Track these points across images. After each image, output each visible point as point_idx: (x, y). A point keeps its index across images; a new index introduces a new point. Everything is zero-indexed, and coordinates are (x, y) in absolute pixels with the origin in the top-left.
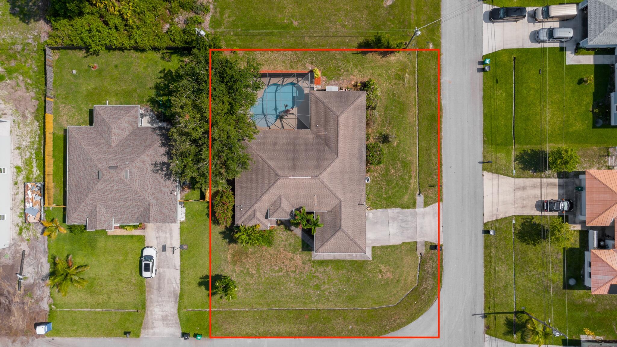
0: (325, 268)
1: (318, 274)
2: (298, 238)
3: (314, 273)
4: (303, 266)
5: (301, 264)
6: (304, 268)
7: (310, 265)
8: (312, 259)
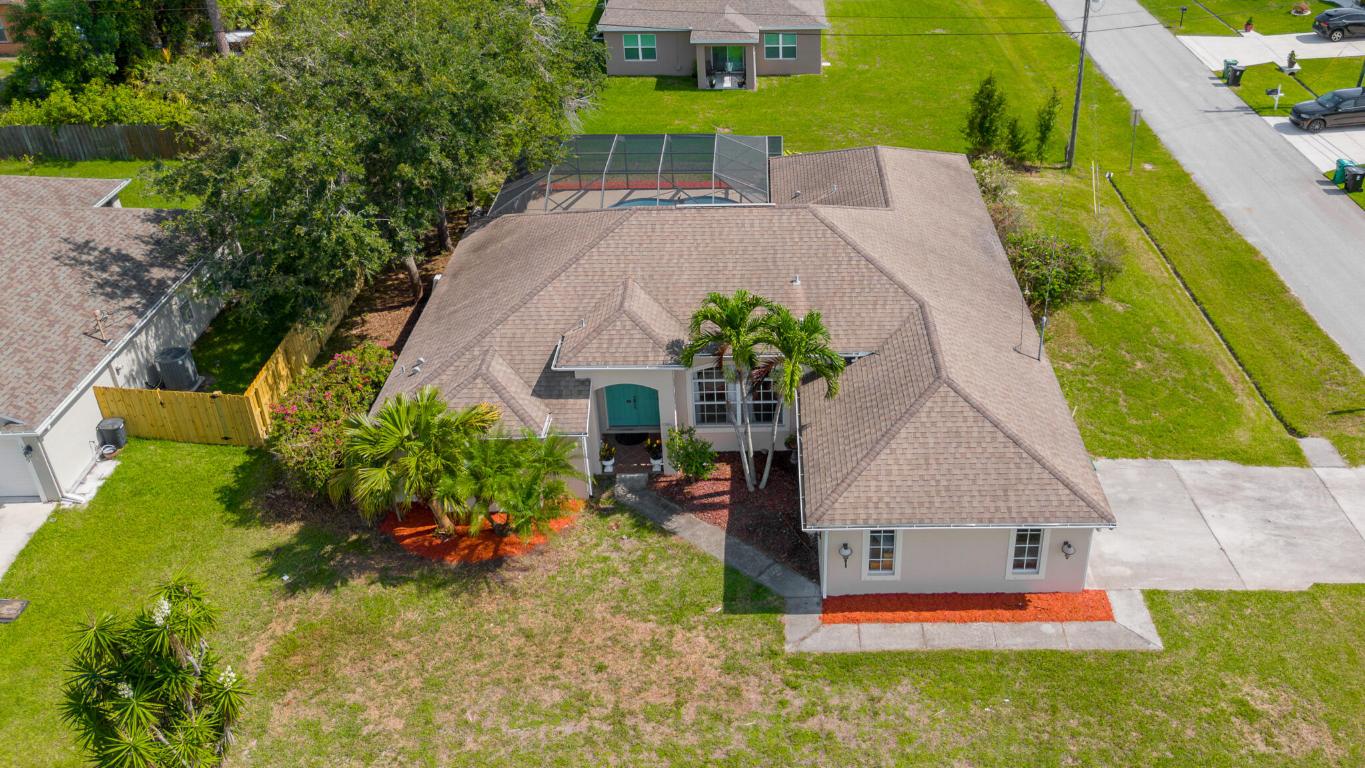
0: (876, 692)
1: (832, 724)
2: (704, 559)
3: (801, 719)
4: (729, 681)
5: (712, 674)
6: (735, 693)
7: (776, 679)
8: (788, 648)
